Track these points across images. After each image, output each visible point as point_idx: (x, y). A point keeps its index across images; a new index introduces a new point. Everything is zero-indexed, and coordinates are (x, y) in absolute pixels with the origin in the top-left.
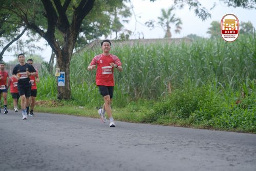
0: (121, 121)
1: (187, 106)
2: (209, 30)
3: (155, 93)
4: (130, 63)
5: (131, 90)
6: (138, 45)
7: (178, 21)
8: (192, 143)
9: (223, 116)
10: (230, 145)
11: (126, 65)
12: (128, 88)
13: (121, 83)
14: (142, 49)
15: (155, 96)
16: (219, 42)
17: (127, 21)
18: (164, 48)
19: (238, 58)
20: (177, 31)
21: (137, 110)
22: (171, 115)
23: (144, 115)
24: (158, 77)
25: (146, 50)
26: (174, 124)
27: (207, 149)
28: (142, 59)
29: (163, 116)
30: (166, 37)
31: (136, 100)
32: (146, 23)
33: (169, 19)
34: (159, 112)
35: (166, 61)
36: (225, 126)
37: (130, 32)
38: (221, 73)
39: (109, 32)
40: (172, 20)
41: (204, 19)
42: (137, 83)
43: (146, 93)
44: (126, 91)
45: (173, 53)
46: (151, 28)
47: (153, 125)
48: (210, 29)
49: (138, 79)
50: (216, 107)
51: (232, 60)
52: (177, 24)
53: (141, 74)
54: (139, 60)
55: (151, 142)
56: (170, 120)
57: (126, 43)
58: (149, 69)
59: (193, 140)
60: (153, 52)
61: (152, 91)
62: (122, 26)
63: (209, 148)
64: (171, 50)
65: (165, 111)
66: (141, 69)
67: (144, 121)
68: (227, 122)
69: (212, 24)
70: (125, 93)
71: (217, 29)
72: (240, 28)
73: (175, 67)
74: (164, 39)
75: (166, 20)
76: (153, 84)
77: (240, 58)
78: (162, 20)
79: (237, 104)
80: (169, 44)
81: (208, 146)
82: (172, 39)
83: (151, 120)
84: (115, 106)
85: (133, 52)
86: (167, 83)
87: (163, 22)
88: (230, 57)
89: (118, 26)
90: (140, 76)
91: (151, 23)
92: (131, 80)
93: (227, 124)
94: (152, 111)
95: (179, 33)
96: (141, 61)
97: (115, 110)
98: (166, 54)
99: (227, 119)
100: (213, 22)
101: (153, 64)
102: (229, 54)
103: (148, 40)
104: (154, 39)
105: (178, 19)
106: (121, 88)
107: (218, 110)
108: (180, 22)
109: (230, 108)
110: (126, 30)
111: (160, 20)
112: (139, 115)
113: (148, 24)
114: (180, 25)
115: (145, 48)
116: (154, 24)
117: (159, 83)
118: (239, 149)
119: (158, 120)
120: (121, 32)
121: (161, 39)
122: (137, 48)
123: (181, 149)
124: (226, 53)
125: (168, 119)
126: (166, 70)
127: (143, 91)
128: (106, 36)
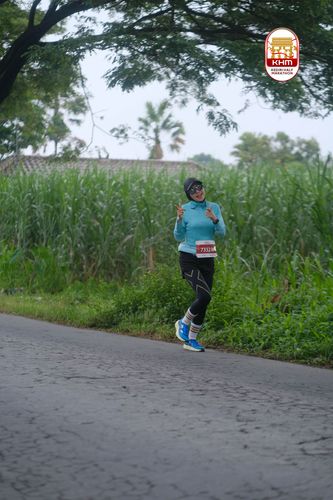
0: (50, 321)
1: (179, 301)
2: (236, 150)
3: (121, 268)
4: (77, 207)
5: (77, 257)
6: (95, 171)
7: (177, 129)
8: (177, 379)
9: (245, 324)
10: (248, 388)
11: (70, 208)
12: (71, 254)
13: (57, 243)
14: (102, 180)
15: (122, 274)
16: (251, 176)
17: (78, 122)
18: (145, 181)
19: (285, 209)
20: (174, 147)
21: (82, 301)
22: (146, 316)
23: (96, 313)
24: (130, 237)
25: (111, 181)
26: (151, 334)
27: (204, 392)
28: (101, 197)
29: (131, 317)
30: (151, 157)
31: (83, 280)
32: (112, 131)
33: (160, 124)
34: (123, 309)
35: (146, 205)
36: (247, 346)
37: (82, 144)
38: (251, 238)
39: (41, 141)
40: (165, 126)
42: (89, 247)
43: (106, 265)
44: (67, 259)
45: (161, 191)
46: (122, 140)
47: (111, 335)
48: (238, 147)
49: (91, 239)
50: (232, 306)
51: (274, 212)
52: (174, 134)
53: (97, 229)
54: (95, 200)
55: (99, 372)
56: (143, 326)
57: (70, 165)
58: (112, 220)
59: (181, 372)
60: (125, 186)
61: (117, 262)
62: (68, 131)
63: (207, 391)
64: (158, 185)
65: (136, 307)
66: (98, 219)
67: (94, 325)
68: (251, 336)
69: (241, 138)
70: (63, 265)
71: (251, 147)
72: (296, 149)
73: (164, 219)
74: (146, 162)
75: (153, 125)
76: (120, 250)
77: (289, 209)
78: (147, 123)
79: (273, 302)
80: (156, 173)
81: (205, 388)
82: (163, 163)
83: (107, 323)
84: (42, 290)
85: (83, 186)
86: (147, 250)
87: (148, 128)
88: (270, 205)
89: (59, 131)
90: (95, 232)
91: (122, 131)
92: (77, 239)
93: (250, 341)
94: (109, 305)
95: (178, 151)
96: (100, 203)
97: (40, 298)
98: (148, 193)
99: (252, 330)
100: (245, 134)
101: (123, 210)
102: (268, 199)
103: (117, 161)
104: (127, 161)
105: (178, 125)
106: (55, 254)
107: (236, 313)
108: (181, 131)
109: (260, 311)
110: (75, 139)
111: (142, 124)
112: (85, 311)
113: (116, 132)
114: (181, 136)
115: (108, 177)
116: (129, 132)
117: (131, 248)
119: (121, 324)
120: (64, 143)
121: (142, 162)
122: (94, 176)
123: (154, 391)
124: (264, 199)
125: (141, 322)
126: (146, 224)
127: (100, 262)
128: (36, 148)
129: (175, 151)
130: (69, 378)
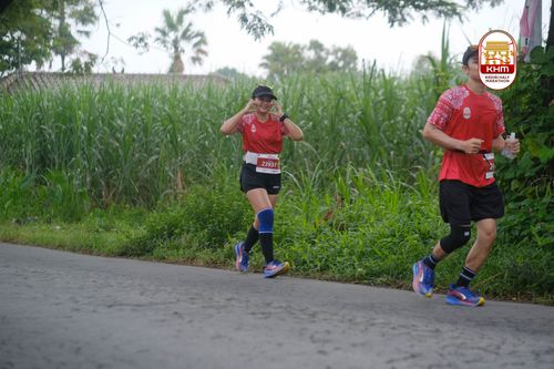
0: (73, 251)
1: (220, 222)
2: (265, 61)
3: (145, 194)
4: (92, 126)
5: (94, 183)
6: (111, 85)
7: (199, 38)
8: (233, 302)
9: (297, 245)
10: (314, 309)
11: (85, 128)
12: (88, 179)
13: (72, 167)
14: (119, 96)
15: (148, 199)
16: (286, 87)
17: (87, 34)
18: (167, 92)
19: (326, 122)
20: (195, 60)
21: (107, 229)
22: (183, 240)
23: (125, 240)
24: (154, 158)
25: (130, 97)
26: (191, 261)
27: (267, 316)
28: (120, 117)
29: (167, 243)
30: (171, 70)
31: (105, 207)
32: (130, 40)
33: (180, 34)
34: (156, 234)
35: (172, 121)
36: (301, 268)
37: (93, 58)
38: (291, 153)
39: (47, 55)
40: (185, 36)
41: (258, 36)
42: (108, 171)
43: (127, 191)
44: (83, 185)
45: (187, 106)
46: (141, 49)
47: (145, 262)
48: (267, 57)
49: (110, 161)
50: (281, 225)
51: (314, 126)
52: (196, 45)
53: (116, 150)
54: (112, 118)
55: (144, 299)
56: (181, 252)
57: (85, 81)
58: (134, 140)
59: (236, 296)
60: (145, 101)
61: (140, 187)
62: (76, 42)
63: (270, 313)
64: (183, 100)
65: (171, 231)
66: (117, 140)
67: (124, 253)
68: (305, 257)
69: (270, 48)
70: (80, 190)
71: (281, 57)
72: (331, 59)
73: (191, 137)
74: (167, 75)
75: (172, 35)
76: (144, 174)
77: (332, 123)
78: (164, 33)
79: (326, 220)
80: (180, 88)
81: (267, 310)
82: (185, 77)
83: (139, 250)
84: (58, 219)
85: (99, 101)
86: (175, 172)
87: (167, 39)
88: (309, 119)
89: (66, 43)
90: (114, 154)
91: (141, 40)
92: (94, 161)
93: (305, 262)
94: (140, 231)
95: (200, 64)
96: (119, 122)
97: (58, 227)
98: (173, 107)
99: (306, 251)
100: (274, 44)
101: (145, 130)
102: (307, 112)
103: (133, 76)
104: (145, 76)
105: (200, 34)
106: (71, 178)
107: (285, 233)
108: (203, 41)
109: (312, 229)
110: (85, 52)
111: (159, 35)
112: (112, 239)
113: (135, 41)
114: (203, 47)
115: (126, 93)
116: (149, 41)
117: (156, 170)
118: (335, 317)
119: (156, 252)
120: (74, 57)
121: (163, 75)
122: (110, 92)
123: (211, 316)
124: (301, 112)
125: (177, 248)
126: (172, 142)
127: (121, 188)
128: (40, 64)
129: (197, 63)
130: (110, 306)
